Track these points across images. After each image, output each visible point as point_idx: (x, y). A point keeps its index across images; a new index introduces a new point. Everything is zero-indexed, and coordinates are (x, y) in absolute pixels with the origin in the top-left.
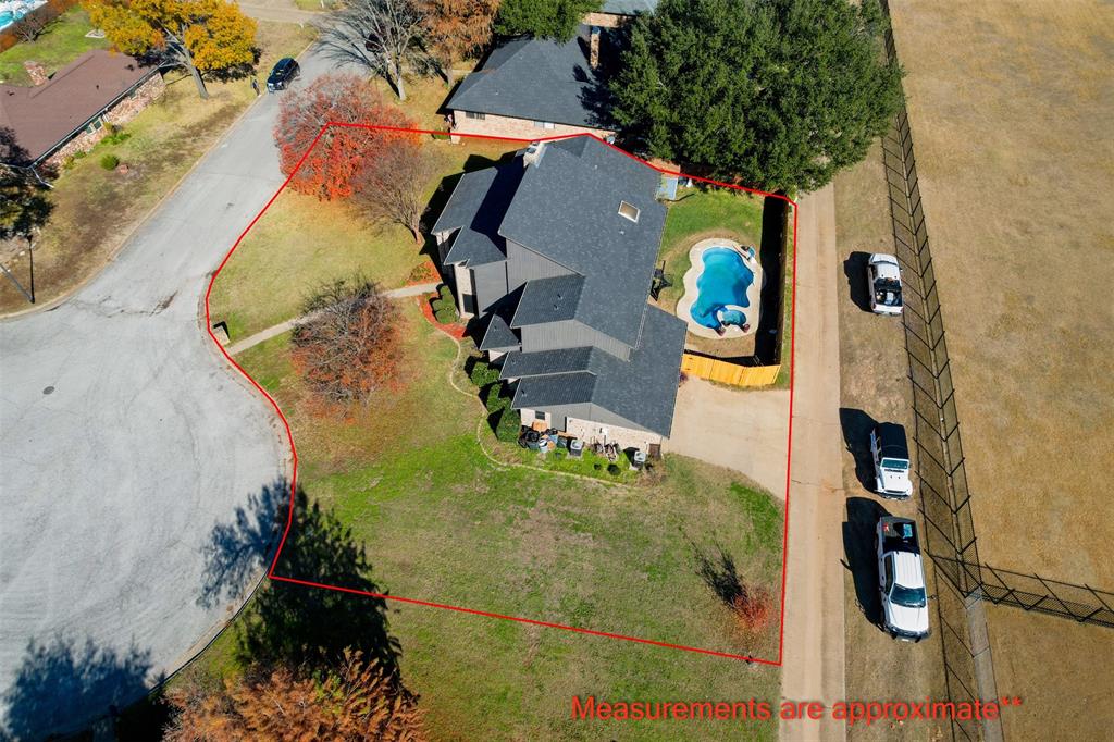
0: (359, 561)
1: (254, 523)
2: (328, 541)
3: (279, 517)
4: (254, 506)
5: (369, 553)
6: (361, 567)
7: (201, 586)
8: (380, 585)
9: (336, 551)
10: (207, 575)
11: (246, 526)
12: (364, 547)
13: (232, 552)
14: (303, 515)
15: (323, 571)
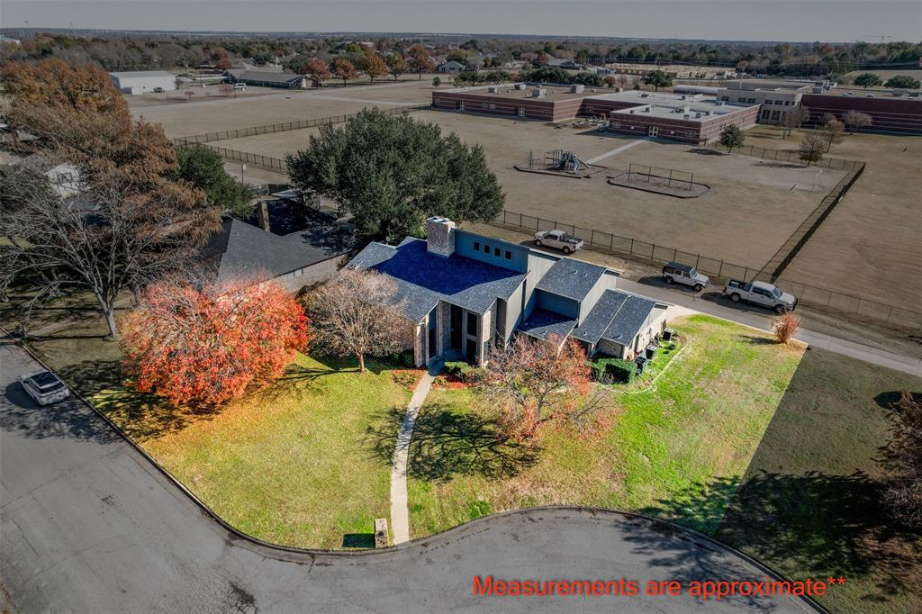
0: (728, 483)
1: (671, 554)
2: (703, 499)
3: (666, 534)
4: (649, 551)
5: (721, 475)
6: (734, 482)
7: (748, 608)
8: (754, 474)
9: (714, 496)
10: (733, 602)
11: (674, 561)
12: (715, 477)
13: (704, 576)
14: (669, 513)
15: (736, 507)
